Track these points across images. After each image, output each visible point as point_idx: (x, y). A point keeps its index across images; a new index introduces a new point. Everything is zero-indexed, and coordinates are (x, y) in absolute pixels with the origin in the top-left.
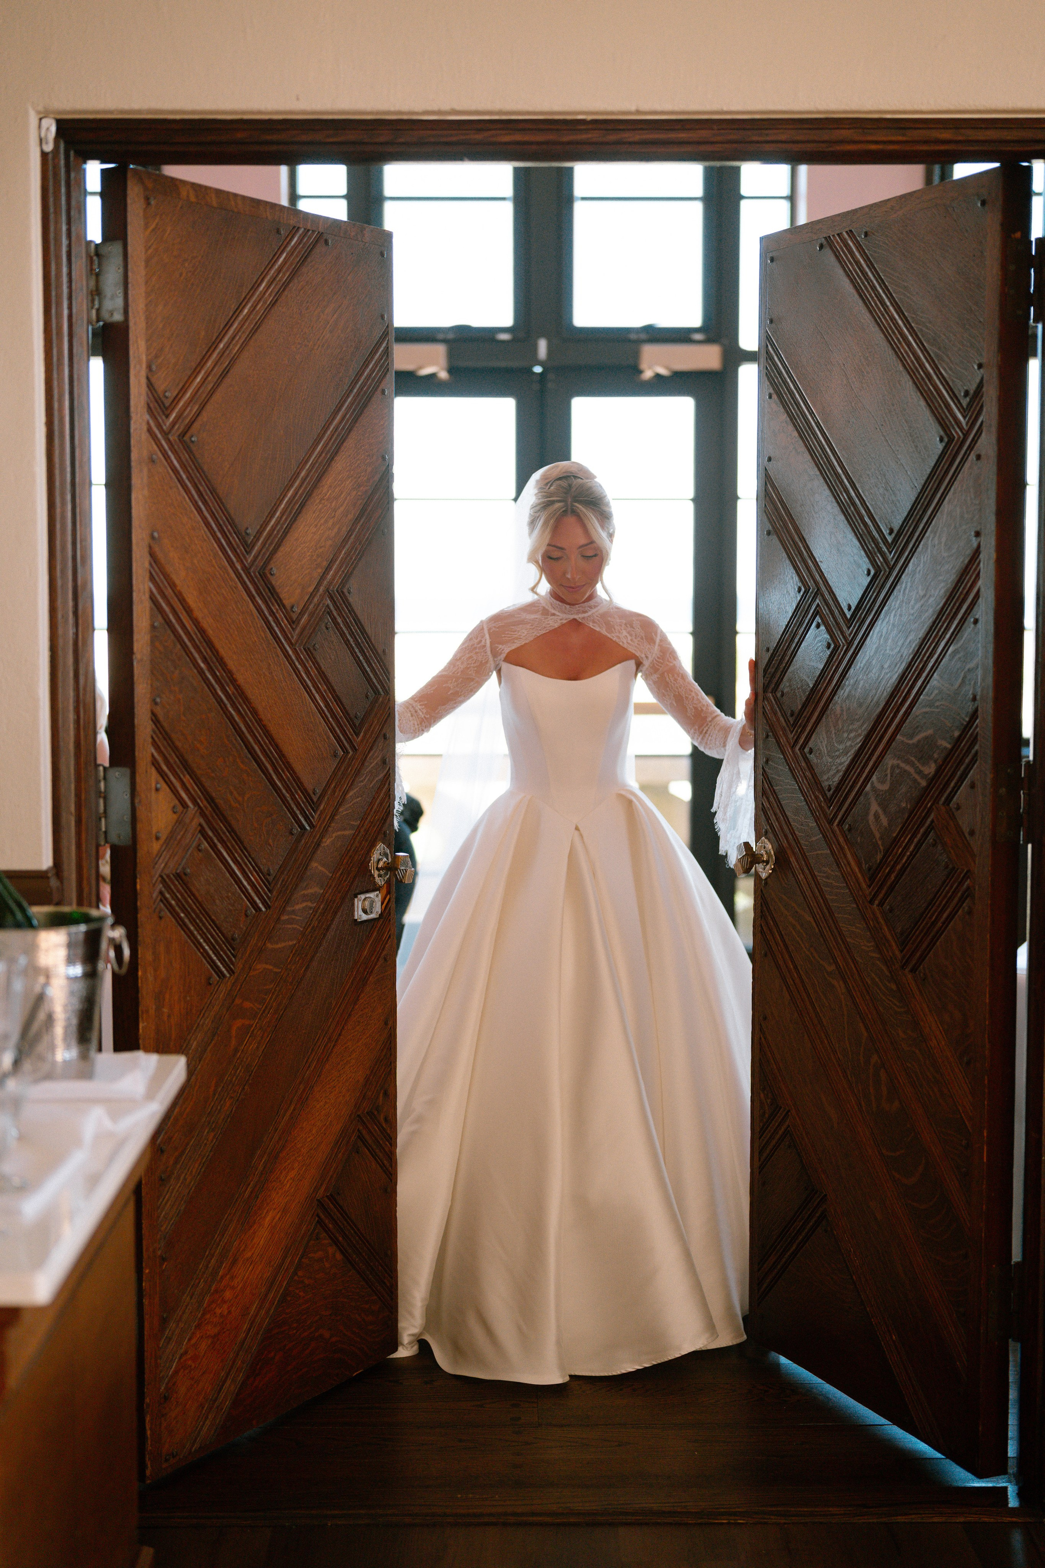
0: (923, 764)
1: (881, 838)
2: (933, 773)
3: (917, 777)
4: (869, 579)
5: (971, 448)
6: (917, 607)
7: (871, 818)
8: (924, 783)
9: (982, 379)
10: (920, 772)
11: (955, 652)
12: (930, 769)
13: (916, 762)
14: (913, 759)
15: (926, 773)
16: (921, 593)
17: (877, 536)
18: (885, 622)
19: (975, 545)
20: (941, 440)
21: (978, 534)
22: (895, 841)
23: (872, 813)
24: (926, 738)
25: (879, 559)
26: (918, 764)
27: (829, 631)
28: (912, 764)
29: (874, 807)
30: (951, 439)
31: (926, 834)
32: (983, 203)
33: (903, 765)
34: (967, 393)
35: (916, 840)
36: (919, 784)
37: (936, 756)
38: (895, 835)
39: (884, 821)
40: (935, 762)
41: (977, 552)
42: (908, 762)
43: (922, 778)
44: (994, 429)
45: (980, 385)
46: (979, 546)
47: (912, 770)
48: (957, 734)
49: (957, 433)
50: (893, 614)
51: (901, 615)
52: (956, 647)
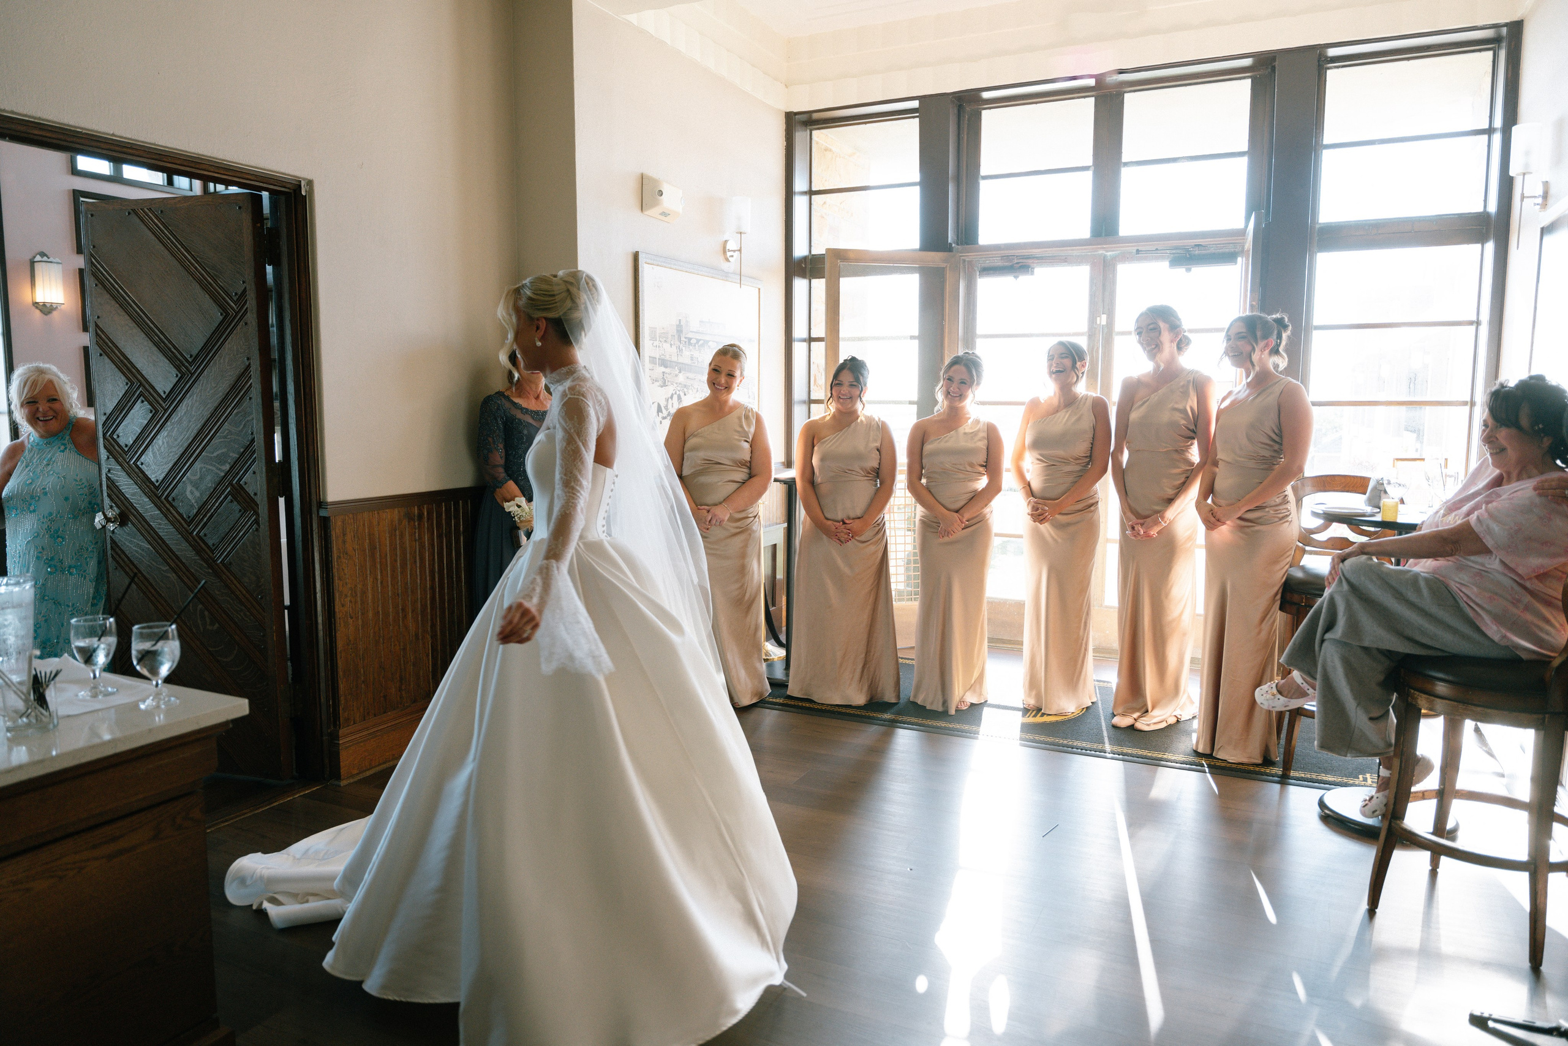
0: (221, 465)
2: (228, 469)
3: (218, 471)
4: (177, 379)
5: (241, 319)
6: (211, 392)
7: (188, 493)
8: (222, 474)
9: (246, 288)
11: (237, 413)
12: (225, 467)
13: (216, 465)
14: (214, 463)
16: (214, 385)
17: (181, 358)
18: (190, 400)
19: (247, 364)
20: (221, 314)
21: (248, 359)
22: (205, 503)
23: (188, 490)
24: (221, 453)
25: (184, 369)
26: (218, 465)
27: (150, 404)
29: (189, 488)
30: (227, 314)
31: (226, 497)
32: (240, 208)
33: (208, 466)
34: (236, 294)
35: (219, 501)
36: (219, 475)
37: (229, 461)
38: (205, 500)
39: (197, 494)
40: (229, 463)
41: (249, 366)
42: (211, 465)
44: (255, 311)
45: (245, 290)
46: (250, 364)
47: (214, 469)
48: (242, 450)
49: (231, 312)
50: (195, 396)
51: (201, 396)
52: (238, 410)
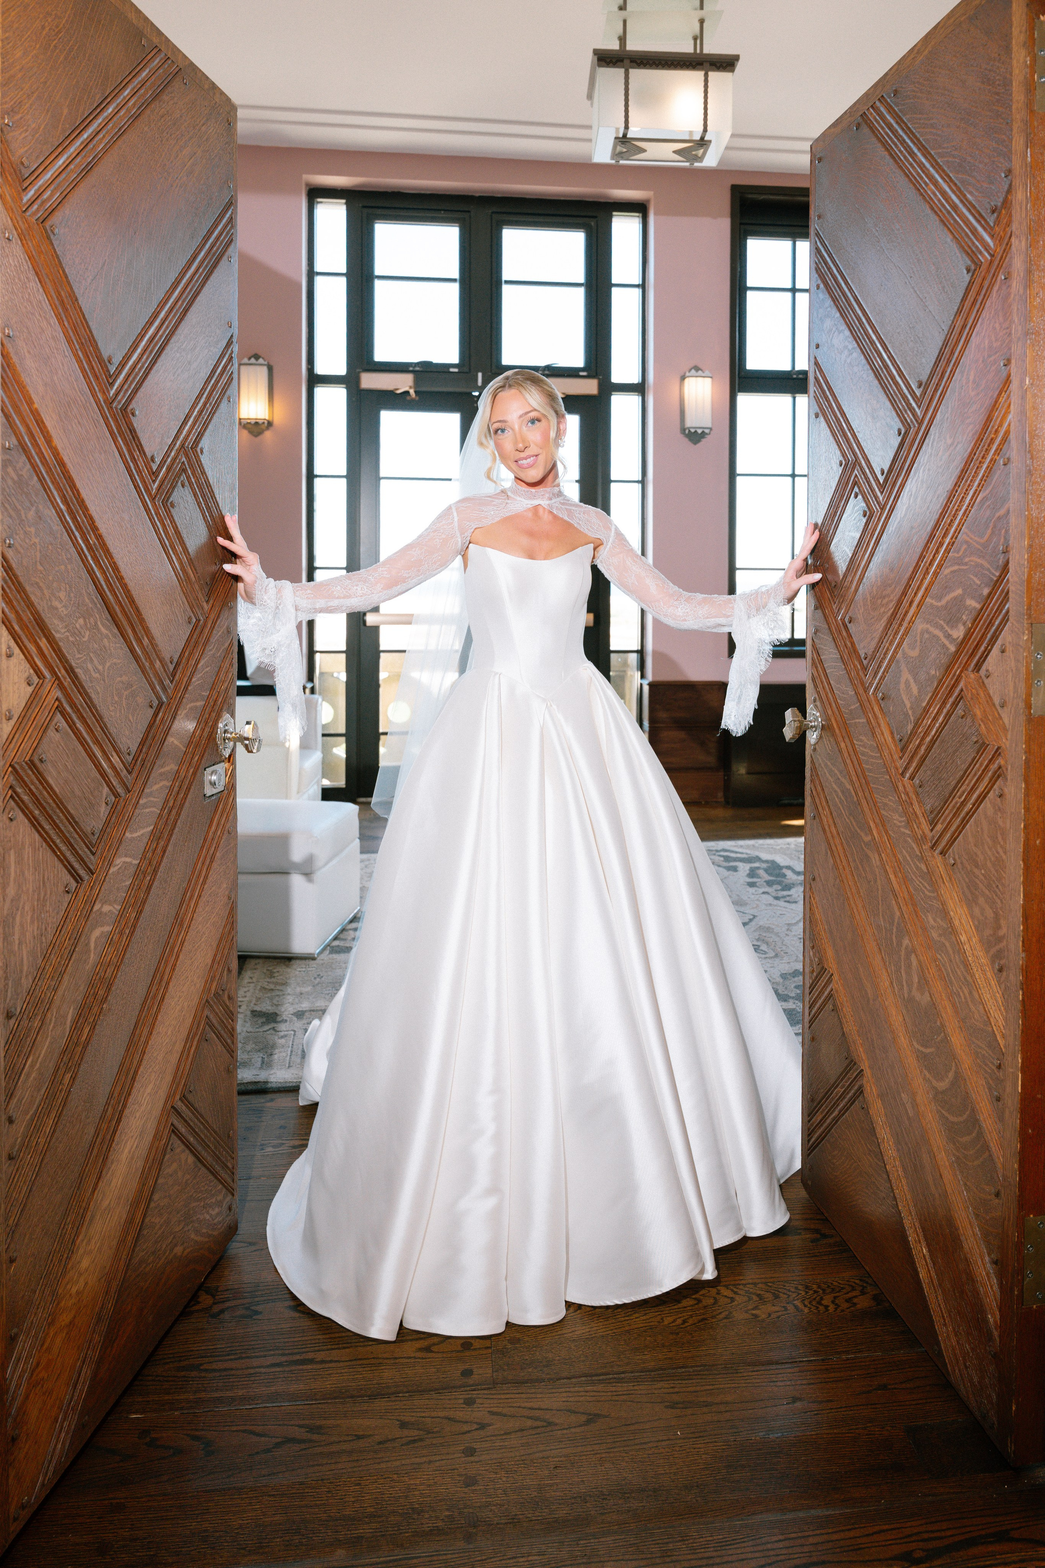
0: (952, 627)
1: (911, 708)
2: (962, 637)
3: (947, 643)
4: (900, 439)
5: (999, 268)
6: (944, 462)
7: (903, 686)
8: (953, 649)
10: (948, 636)
12: (959, 633)
13: (945, 626)
14: (942, 622)
15: (955, 637)
16: (949, 443)
17: (906, 391)
19: (1004, 375)
20: (968, 272)
22: (926, 710)
23: (903, 680)
24: (955, 598)
25: (911, 415)
26: (947, 628)
27: (865, 499)
28: (942, 628)
30: (978, 266)
31: (955, 704)
33: (932, 629)
34: (993, 209)
35: (945, 711)
36: (948, 649)
37: (964, 617)
38: (924, 704)
39: (915, 690)
40: (964, 624)
41: (1006, 382)
42: (937, 626)
43: (951, 643)
47: (941, 635)
48: (985, 591)
49: (984, 257)
50: (921, 473)
51: (930, 468)
